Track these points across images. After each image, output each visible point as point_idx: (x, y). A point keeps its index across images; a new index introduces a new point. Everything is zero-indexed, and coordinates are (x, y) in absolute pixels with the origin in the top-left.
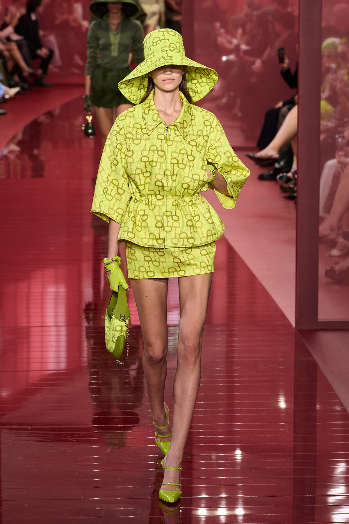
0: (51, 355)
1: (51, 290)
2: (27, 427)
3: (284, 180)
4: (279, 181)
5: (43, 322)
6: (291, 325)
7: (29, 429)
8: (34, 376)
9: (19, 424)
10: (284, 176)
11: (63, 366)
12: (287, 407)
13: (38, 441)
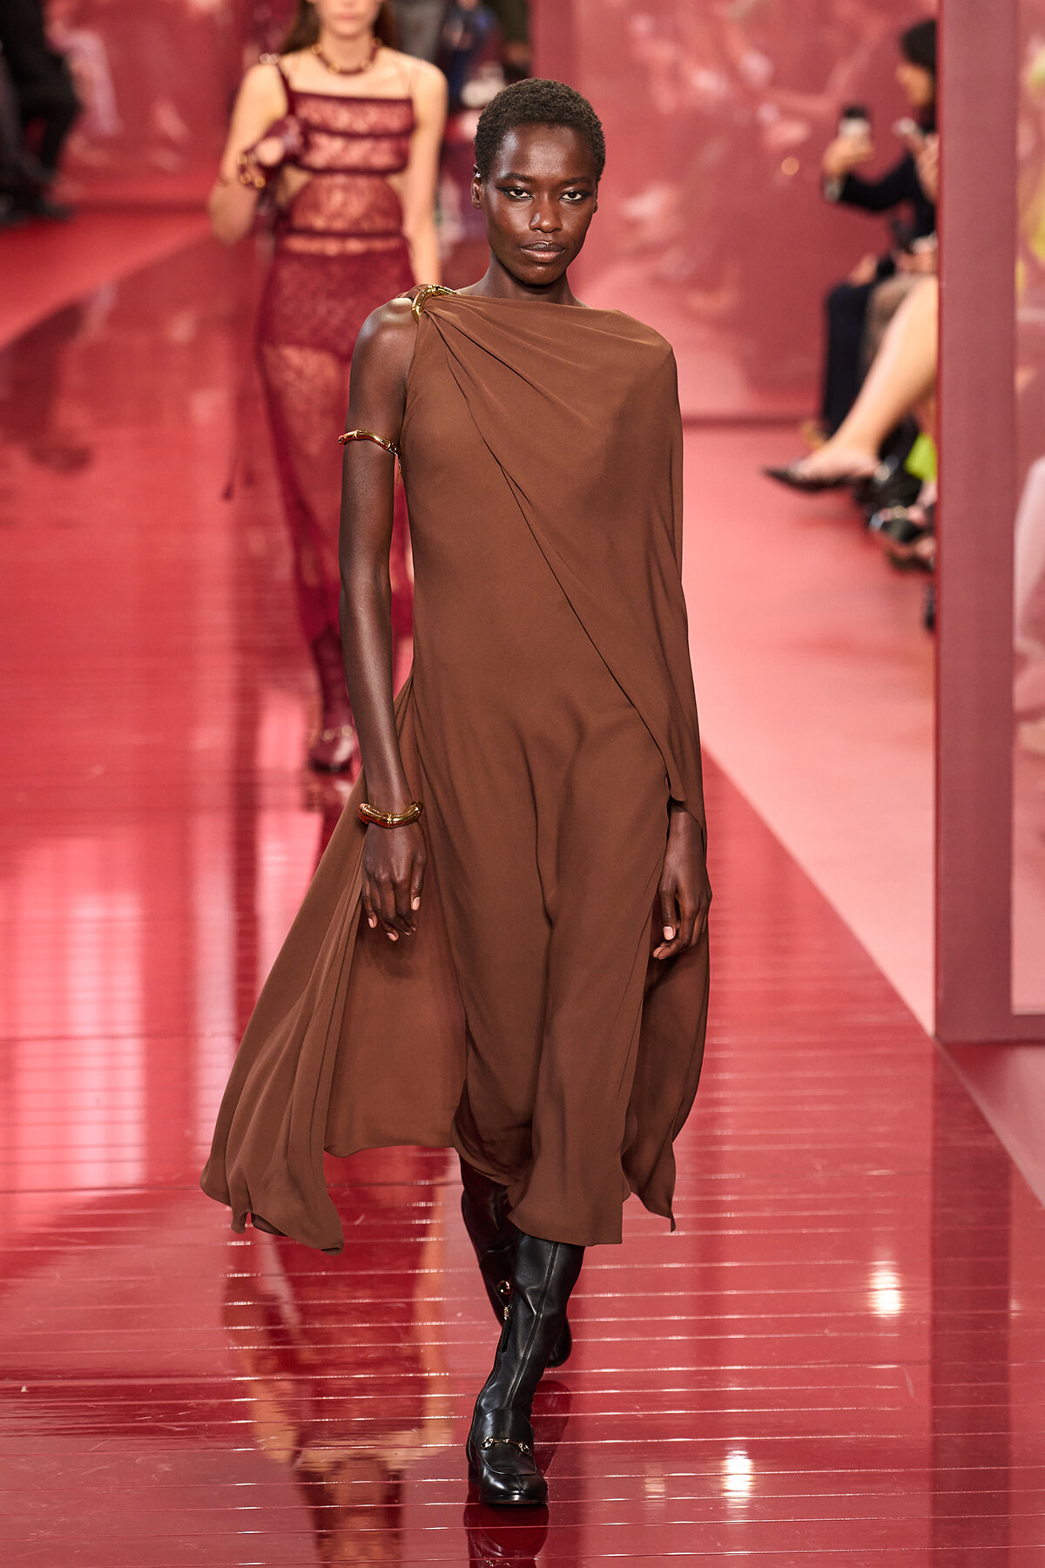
0: (91, 1135)
1: (88, 911)
2: (15, 1384)
3: (896, 532)
5: (60, 1023)
6: (918, 1028)
7: (24, 1390)
8: (33, 1209)
10: (900, 520)
11: (131, 1173)
12: (909, 1309)
13: (57, 1432)
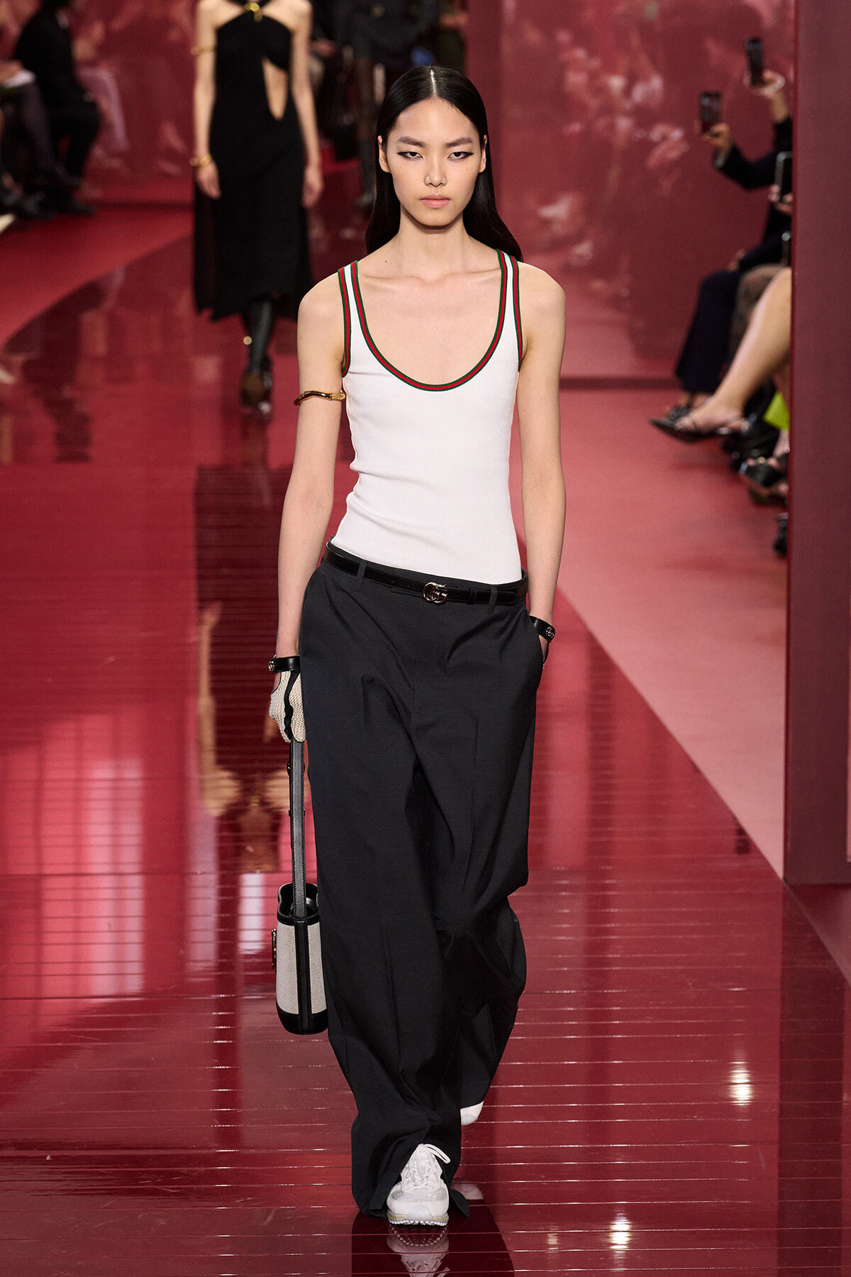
0: (101, 952)
2: (41, 1153)
3: (759, 476)
4: (746, 479)
5: (78, 863)
6: (772, 872)
8: (54, 1012)
9: (20, 1146)
10: (761, 465)
11: (134, 984)
12: (754, 1100)
13: (75, 1192)
